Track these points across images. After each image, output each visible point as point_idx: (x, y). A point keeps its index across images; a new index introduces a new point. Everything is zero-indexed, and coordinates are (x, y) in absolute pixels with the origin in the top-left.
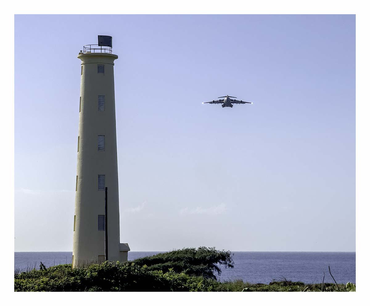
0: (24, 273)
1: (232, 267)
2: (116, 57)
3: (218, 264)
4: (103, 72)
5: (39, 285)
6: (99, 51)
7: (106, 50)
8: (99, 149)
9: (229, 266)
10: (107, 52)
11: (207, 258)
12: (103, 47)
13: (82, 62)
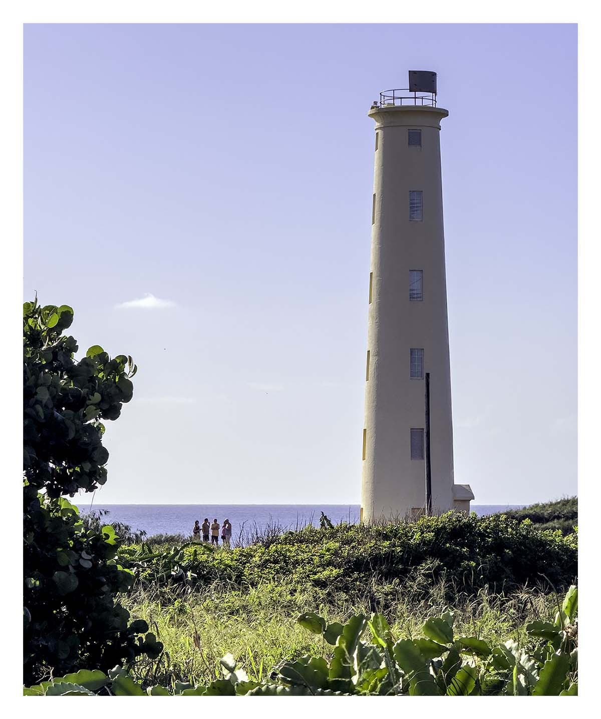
0: (291, 533)
2: (444, 113)
4: (420, 144)
5: (322, 556)
6: (410, 103)
7: (424, 100)
8: (412, 297)
10: (427, 103)
12: (419, 94)
13: (377, 125)
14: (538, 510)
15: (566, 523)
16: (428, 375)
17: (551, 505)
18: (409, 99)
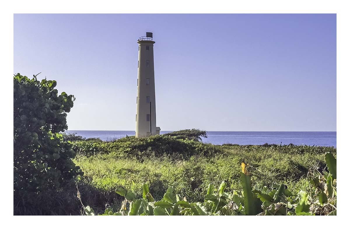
0: (119, 140)
1: (207, 137)
2: (154, 42)
3: (200, 137)
4: (149, 49)
5: (126, 145)
6: (147, 40)
7: (150, 39)
8: (147, 84)
9: (205, 137)
10: (150, 40)
11: (196, 133)
12: (148, 38)
13: (139, 45)
14: (175, 133)
15: (181, 136)
16: (151, 102)
17: (178, 132)
18: (146, 39)
